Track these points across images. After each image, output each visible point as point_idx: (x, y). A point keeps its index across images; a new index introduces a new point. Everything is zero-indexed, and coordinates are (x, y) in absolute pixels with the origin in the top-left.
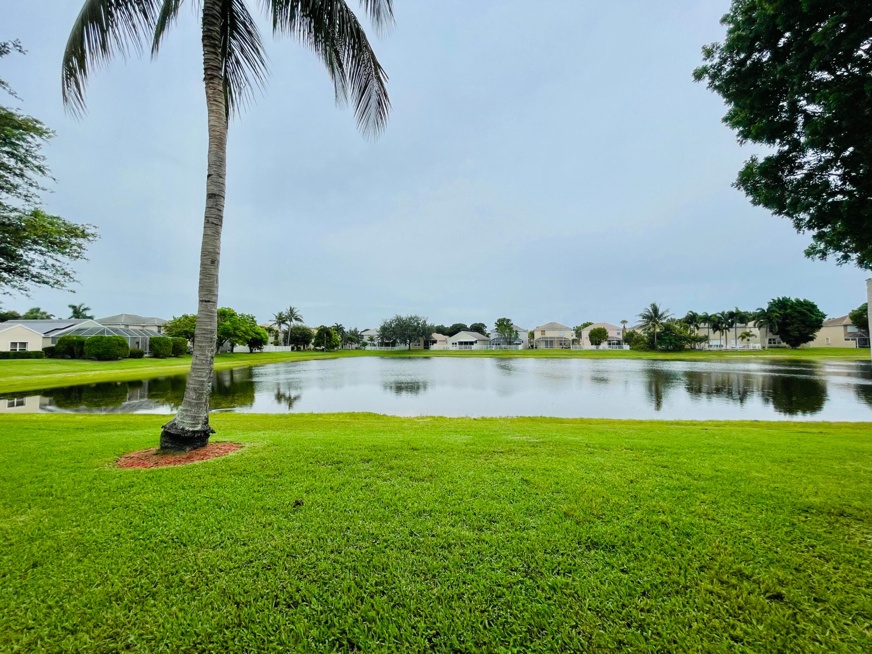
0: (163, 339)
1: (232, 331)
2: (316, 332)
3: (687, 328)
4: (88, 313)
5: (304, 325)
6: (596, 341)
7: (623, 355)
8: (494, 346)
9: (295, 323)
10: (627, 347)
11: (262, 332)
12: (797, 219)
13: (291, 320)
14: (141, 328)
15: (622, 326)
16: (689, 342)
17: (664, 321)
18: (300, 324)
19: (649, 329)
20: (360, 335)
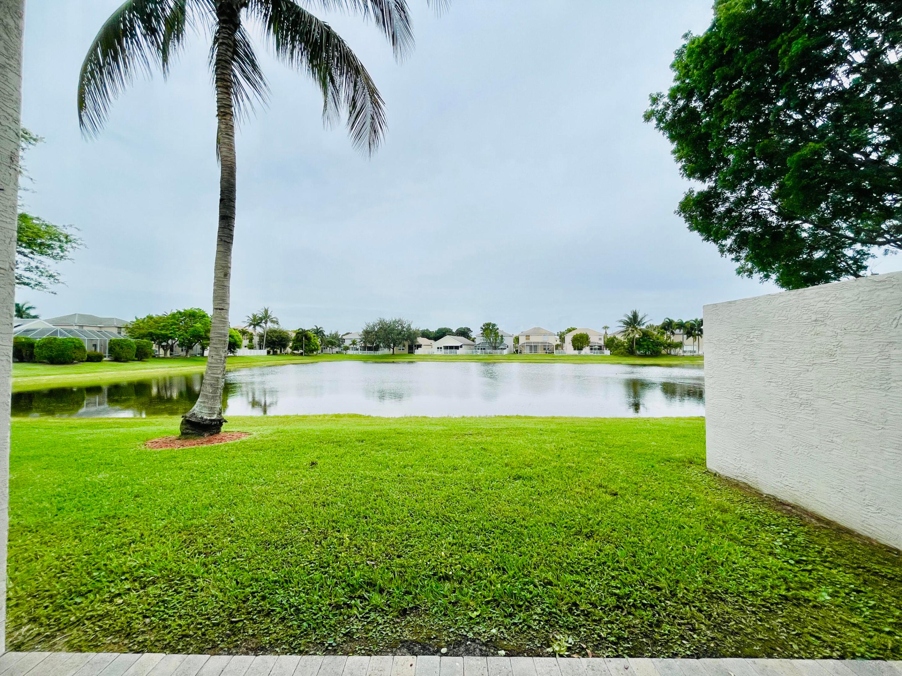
0: (125, 341)
1: (203, 334)
2: (293, 335)
3: (664, 333)
4: (32, 312)
5: (281, 328)
6: (578, 347)
7: (603, 360)
8: (480, 351)
9: (270, 325)
10: (607, 352)
11: (236, 334)
12: (721, 245)
13: (266, 323)
14: (98, 329)
15: (603, 332)
16: (665, 348)
17: (643, 327)
18: (276, 326)
19: (629, 335)
20: (342, 339)
